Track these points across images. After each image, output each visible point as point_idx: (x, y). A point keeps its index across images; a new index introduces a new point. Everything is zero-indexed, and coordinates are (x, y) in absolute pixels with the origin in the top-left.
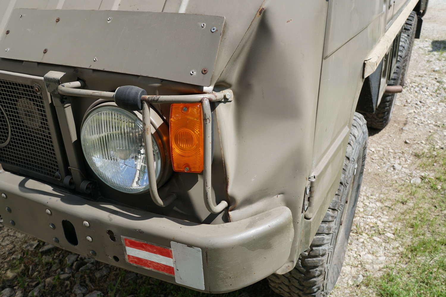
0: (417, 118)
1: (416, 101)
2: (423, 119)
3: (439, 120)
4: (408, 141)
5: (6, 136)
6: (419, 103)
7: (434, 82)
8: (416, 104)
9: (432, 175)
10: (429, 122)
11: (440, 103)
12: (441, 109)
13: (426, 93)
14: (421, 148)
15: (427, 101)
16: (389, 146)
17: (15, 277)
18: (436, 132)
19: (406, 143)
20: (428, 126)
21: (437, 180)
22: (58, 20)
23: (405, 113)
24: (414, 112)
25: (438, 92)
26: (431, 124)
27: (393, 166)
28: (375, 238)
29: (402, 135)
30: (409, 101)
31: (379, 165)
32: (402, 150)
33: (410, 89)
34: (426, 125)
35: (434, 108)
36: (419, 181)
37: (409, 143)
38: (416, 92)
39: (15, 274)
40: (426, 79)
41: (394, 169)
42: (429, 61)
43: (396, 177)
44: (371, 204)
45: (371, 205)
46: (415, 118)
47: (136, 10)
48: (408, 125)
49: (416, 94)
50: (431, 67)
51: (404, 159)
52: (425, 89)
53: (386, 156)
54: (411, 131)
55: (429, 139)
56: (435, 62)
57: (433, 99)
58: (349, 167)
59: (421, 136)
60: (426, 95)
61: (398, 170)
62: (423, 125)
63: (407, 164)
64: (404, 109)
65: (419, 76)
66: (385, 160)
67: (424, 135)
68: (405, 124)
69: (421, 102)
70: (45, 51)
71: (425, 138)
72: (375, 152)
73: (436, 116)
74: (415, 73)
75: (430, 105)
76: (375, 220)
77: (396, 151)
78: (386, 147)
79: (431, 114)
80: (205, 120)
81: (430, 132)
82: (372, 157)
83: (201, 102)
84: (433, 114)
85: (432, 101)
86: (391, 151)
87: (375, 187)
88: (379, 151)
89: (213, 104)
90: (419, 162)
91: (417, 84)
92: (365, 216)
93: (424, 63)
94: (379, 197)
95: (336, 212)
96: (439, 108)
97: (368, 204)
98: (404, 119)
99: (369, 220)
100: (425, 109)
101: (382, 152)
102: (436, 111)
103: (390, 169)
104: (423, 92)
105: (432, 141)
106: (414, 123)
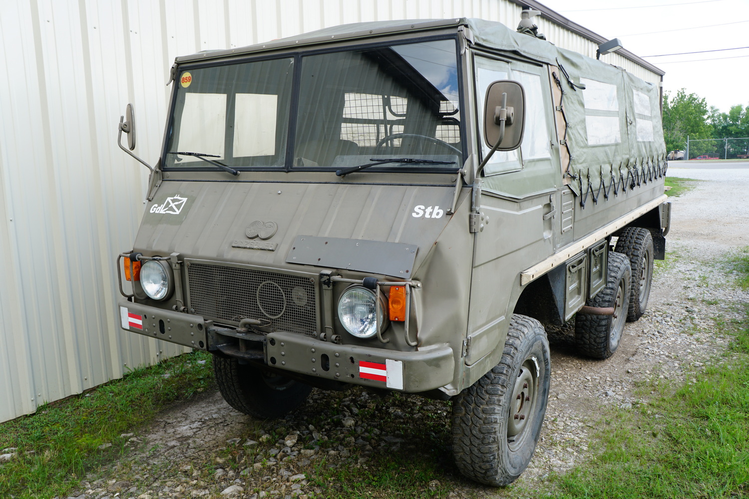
0: (648, 349)
1: (655, 331)
2: (655, 349)
3: (674, 351)
4: (630, 371)
5: (281, 311)
6: (656, 333)
7: (683, 311)
8: (654, 335)
9: (645, 402)
10: (662, 353)
11: (682, 334)
12: (681, 340)
13: (668, 323)
14: (644, 377)
15: (668, 332)
16: (607, 375)
17: (224, 462)
18: (666, 362)
19: (628, 372)
20: (660, 356)
21: (650, 406)
22: (326, 243)
23: (637, 343)
24: (648, 342)
25: (683, 321)
26: (663, 354)
27: (606, 393)
28: (568, 449)
29: (626, 365)
30: (645, 331)
31: (591, 391)
32: (621, 379)
33: (651, 319)
34: (657, 356)
35: (673, 339)
36: (630, 406)
37: (630, 373)
38: (658, 322)
39: (224, 460)
40: (675, 307)
41: (607, 395)
42: (686, 288)
43: (606, 402)
44: (572, 423)
45: (572, 425)
46: (646, 348)
47: (372, 240)
48: (636, 355)
49: (657, 324)
50: (686, 294)
51: (620, 387)
52: (668, 319)
53: (601, 385)
54: (639, 361)
55: (655, 370)
56: (693, 288)
57: (675, 329)
58: (517, 356)
59: (648, 366)
60: (668, 325)
61: (610, 396)
62: (653, 355)
63: (623, 391)
64: (638, 339)
65: (668, 304)
66: (599, 387)
67: (651, 365)
68: (633, 355)
69: (659, 332)
70: (319, 259)
71: (652, 369)
72: (590, 380)
73: (673, 347)
74: (665, 301)
75: (669, 336)
76: (573, 437)
77: (615, 379)
78: (604, 376)
79: (667, 345)
80: (407, 294)
81: (659, 363)
82: (585, 384)
83: (405, 286)
84: (669, 345)
85: (674, 332)
86: (608, 379)
87: (582, 410)
88: (595, 379)
89: (411, 287)
90: (636, 390)
91: (661, 313)
92: (563, 433)
93: (680, 289)
94: (583, 418)
95: (505, 389)
96: (679, 339)
97: (569, 424)
98: (635, 350)
99: (566, 436)
100: (662, 339)
101: (598, 381)
102: (674, 342)
103: (602, 396)
104: (665, 321)
105: (658, 372)
106: (644, 354)
